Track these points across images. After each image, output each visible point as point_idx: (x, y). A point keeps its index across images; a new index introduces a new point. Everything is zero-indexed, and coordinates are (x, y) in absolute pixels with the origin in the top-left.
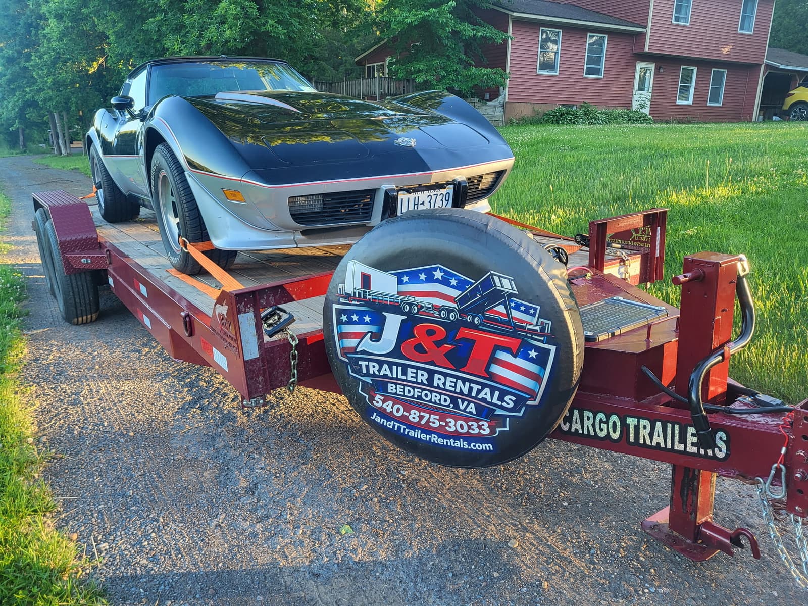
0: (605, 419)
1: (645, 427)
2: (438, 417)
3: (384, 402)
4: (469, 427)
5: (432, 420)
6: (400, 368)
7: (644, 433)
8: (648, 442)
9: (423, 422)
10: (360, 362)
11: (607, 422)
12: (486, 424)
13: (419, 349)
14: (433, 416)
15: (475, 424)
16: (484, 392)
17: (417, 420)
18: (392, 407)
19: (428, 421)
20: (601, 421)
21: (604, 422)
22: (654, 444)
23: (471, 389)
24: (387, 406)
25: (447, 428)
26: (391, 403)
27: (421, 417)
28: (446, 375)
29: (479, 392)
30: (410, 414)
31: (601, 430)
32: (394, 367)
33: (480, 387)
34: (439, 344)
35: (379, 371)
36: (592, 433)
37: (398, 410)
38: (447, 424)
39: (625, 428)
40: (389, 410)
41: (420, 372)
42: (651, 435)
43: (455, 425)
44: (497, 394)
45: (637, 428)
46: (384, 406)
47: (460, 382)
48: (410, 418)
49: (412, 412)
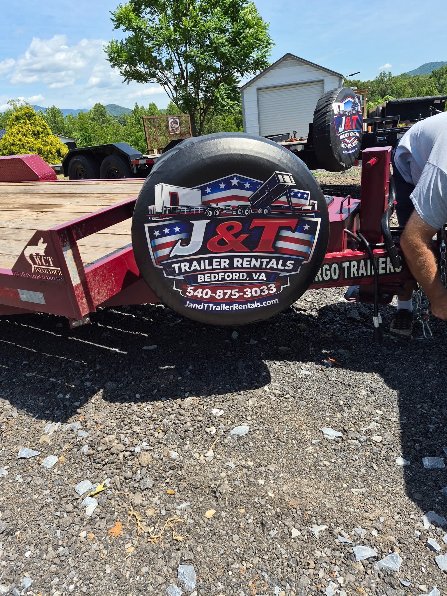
0: (328, 268)
1: (354, 266)
2: (237, 290)
3: (194, 291)
4: (261, 291)
5: (233, 293)
6: (207, 261)
7: (353, 270)
8: (356, 275)
9: (226, 297)
10: (173, 266)
11: (330, 270)
12: (273, 286)
13: (222, 242)
14: (234, 291)
15: (265, 288)
16: (271, 263)
17: (222, 296)
18: (202, 293)
19: (231, 295)
20: (326, 270)
21: (328, 270)
22: (360, 275)
23: (262, 263)
24: (198, 293)
25: (245, 296)
26: (200, 290)
27: (225, 294)
28: (242, 257)
29: (268, 263)
30: (216, 294)
31: (327, 275)
32: (202, 262)
33: (268, 260)
34: (236, 235)
35: (190, 268)
36: (321, 279)
37: (207, 294)
38: (245, 293)
39: (341, 270)
40: (199, 295)
41: (223, 260)
42: (358, 270)
43: (251, 292)
44: (281, 261)
45: (349, 268)
46: (196, 294)
47: (253, 260)
48: (217, 297)
49: (218, 292)
